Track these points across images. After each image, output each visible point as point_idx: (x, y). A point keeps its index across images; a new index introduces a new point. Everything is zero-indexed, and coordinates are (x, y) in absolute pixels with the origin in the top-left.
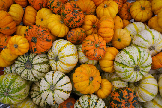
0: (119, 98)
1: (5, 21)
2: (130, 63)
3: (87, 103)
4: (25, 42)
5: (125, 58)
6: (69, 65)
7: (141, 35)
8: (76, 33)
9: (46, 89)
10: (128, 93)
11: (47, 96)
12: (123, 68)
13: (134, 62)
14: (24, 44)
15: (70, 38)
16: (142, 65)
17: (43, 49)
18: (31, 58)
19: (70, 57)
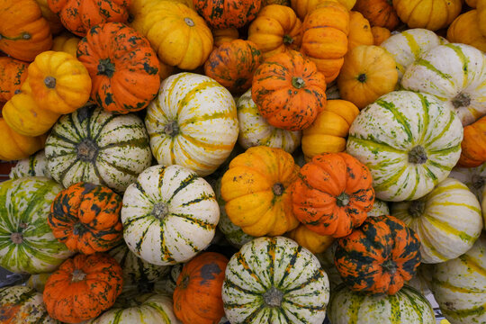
0: (364, 244)
1: (17, 13)
2: (395, 136)
3: (267, 256)
4: (77, 70)
5: (382, 122)
6: (211, 147)
7: (428, 59)
8: (237, 54)
9: (139, 215)
10: (392, 229)
11: (144, 235)
12: (375, 152)
13: (410, 134)
14: (75, 77)
15: (216, 70)
16: (433, 145)
17: (134, 95)
18: (95, 126)
19: (215, 121)
